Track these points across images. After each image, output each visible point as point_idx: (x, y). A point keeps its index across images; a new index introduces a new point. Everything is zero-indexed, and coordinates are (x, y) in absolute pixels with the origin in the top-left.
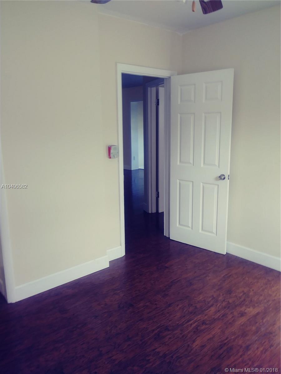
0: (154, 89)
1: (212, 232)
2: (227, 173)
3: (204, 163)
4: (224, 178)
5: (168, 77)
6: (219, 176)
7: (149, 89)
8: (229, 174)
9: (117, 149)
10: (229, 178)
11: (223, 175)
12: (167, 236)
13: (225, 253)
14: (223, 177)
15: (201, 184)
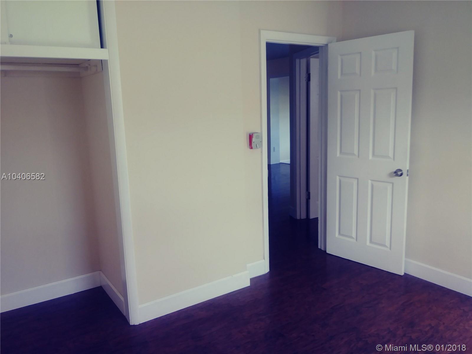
0: (304, 61)
1: (385, 246)
2: (405, 167)
3: (374, 154)
4: (401, 175)
5: (324, 44)
6: (395, 170)
7: (297, 61)
8: (408, 168)
9: (260, 137)
10: (408, 173)
11: (400, 170)
12: (323, 249)
13: (402, 274)
14: (399, 173)
15: (370, 182)
